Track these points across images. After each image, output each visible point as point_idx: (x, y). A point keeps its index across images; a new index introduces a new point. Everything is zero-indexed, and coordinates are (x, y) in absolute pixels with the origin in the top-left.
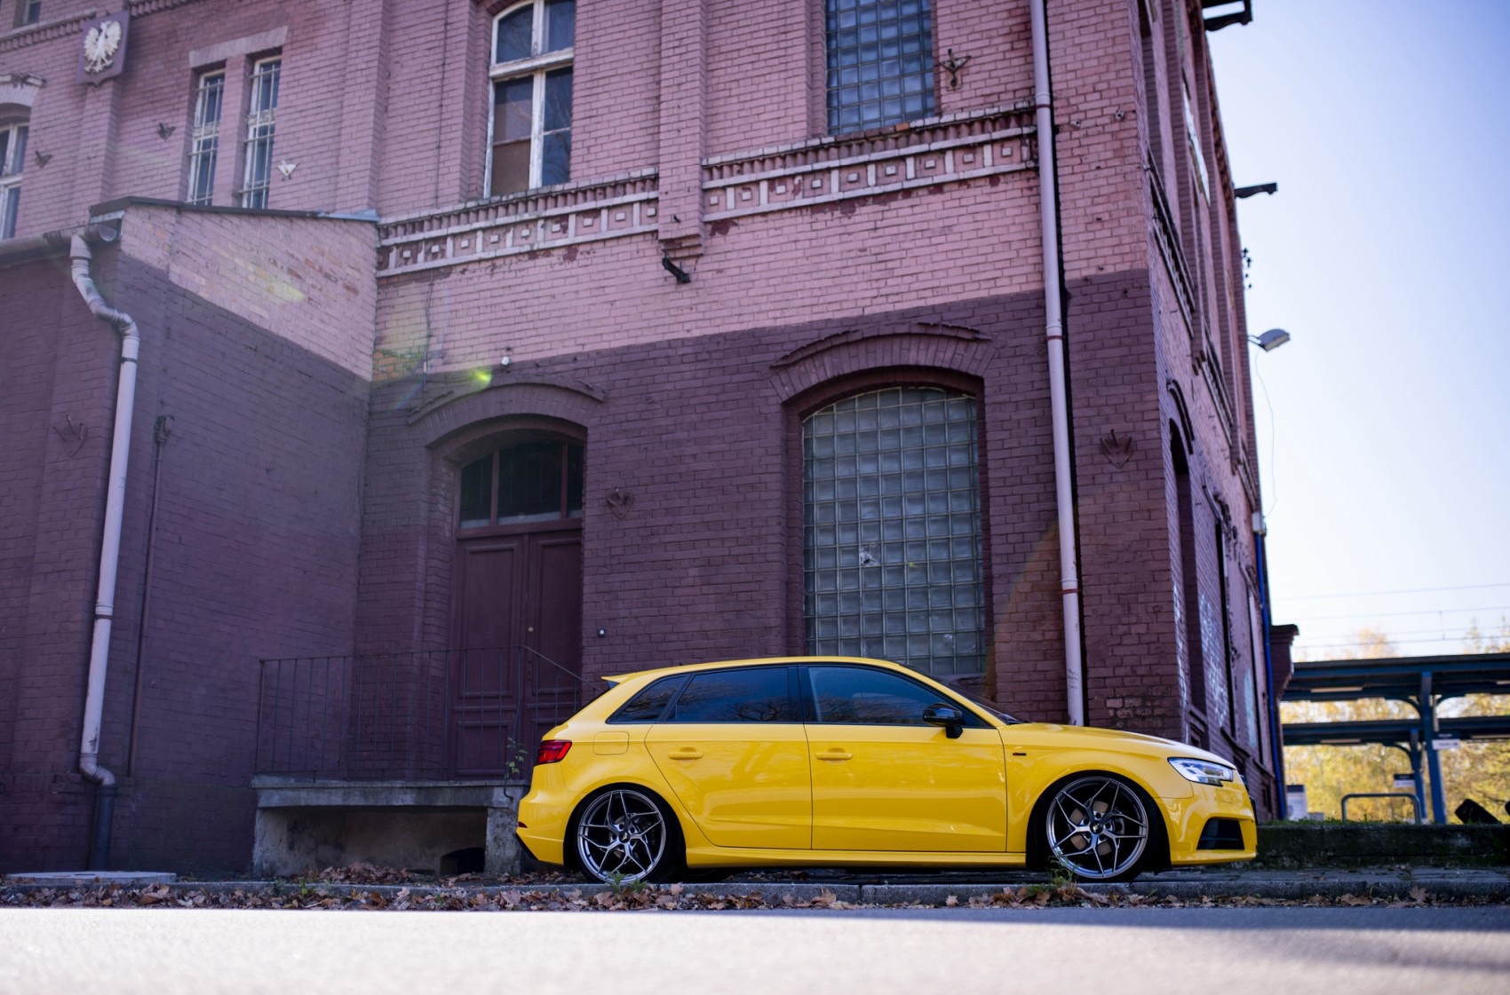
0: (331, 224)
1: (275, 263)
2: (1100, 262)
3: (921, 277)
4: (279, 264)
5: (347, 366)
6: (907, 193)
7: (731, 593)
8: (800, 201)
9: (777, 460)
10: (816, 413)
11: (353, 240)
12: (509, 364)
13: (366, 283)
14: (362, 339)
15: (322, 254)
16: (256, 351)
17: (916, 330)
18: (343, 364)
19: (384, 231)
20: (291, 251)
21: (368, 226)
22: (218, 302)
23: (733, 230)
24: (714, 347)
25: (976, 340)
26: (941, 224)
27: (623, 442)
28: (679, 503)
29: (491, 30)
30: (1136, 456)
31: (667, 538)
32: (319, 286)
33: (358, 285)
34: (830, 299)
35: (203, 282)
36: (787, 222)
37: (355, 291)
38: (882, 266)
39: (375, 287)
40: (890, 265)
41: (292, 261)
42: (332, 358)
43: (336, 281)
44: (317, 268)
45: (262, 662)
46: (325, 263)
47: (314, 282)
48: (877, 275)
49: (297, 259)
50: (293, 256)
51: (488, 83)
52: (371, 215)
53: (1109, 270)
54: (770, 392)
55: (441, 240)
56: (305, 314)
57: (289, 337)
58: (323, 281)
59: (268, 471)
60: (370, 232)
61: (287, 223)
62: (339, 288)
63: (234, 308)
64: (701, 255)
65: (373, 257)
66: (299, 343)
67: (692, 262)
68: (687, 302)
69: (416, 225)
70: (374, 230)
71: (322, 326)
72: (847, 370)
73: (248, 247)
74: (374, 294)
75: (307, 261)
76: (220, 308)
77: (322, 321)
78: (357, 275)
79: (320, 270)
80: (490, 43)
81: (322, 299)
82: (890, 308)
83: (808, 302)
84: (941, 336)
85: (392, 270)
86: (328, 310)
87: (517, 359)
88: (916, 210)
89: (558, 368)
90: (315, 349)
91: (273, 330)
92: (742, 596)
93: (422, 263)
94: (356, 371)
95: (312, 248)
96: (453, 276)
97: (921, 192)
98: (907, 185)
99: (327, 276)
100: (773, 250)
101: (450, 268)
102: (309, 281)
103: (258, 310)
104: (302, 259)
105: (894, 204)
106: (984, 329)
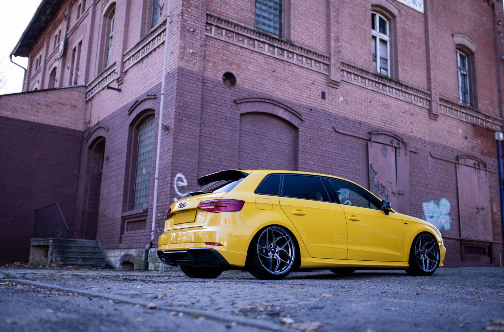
0: (65, 90)
1: (40, 104)
2: (170, 67)
3: (151, 80)
4: (41, 104)
5: (73, 128)
6: (150, 53)
7: (118, 185)
8: (136, 61)
9: (126, 143)
10: (141, 127)
11: (75, 93)
12: (98, 122)
13: (81, 103)
14: (79, 120)
15: (61, 98)
16: (32, 128)
17: (147, 97)
18: (70, 128)
19: (86, 87)
20: (46, 100)
21: (83, 88)
22: (16, 118)
23: (128, 73)
24: (122, 110)
25: (155, 98)
26: (154, 62)
27: (109, 142)
28: (114, 159)
29: (111, 23)
30: (170, 132)
31: (112, 169)
32: (59, 107)
33: (77, 105)
34: (138, 91)
35: (10, 113)
36: (135, 68)
37: (75, 107)
38: (145, 78)
39: (85, 104)
40: (147, 77)
41: (47, 102)
42: (66, 127)
43: (67, 105)
44: (58, 102)
45: (36, 210)
46: (62, 101)
47: (57, 107)
48: (145, 81)
49: (50, 102)
50: (47, 101)
51: (109, 39)
52: (84, 84)
53: (172, 69)
54: (128, 123)
55: (92, 89)
56: (53, 116)
57: (46, 123)
58: (60, 106)
59: (37, 160)
60: (83, 89)
61: (45, 92)
62: (68, 107)
63: (23, 119)
64: (122, 83)
65: (84, 96)
66: (50, 124)
67: (121, 85)
68: (120, 98)
69: (90, 85)
70: (85, 88)
71: (61, 118)
72: (138, 113)
73: (28, 101)
74: (85, 106)
75: (54, 102)
76: (17, 119)
77: (61, 117)
78: (77, 102)
79: (60, 103)
80: (110, 27)
81: (61, 111)
82: (145, 91)
83: (135, 93)
84: (150, 98)
85: (88, 99)
86: (63, 114)
87: (100, 120)
88: (152, 58)
89: (104, 122)
90: (57, 125)
91: (40, 122)
92: (119, 186)
93: (91, 96)
94: (76, 129)
95: (56, 98)
96: (95, 98)
97: (153, 52)
98: (151, 50)
99: (63, 104)
100: (132, 78)
101: (94, 96)
102: (54, 107)
103: (33, 118)
104: (51, 101)
105: (149, 57)
106: (157, 94)
